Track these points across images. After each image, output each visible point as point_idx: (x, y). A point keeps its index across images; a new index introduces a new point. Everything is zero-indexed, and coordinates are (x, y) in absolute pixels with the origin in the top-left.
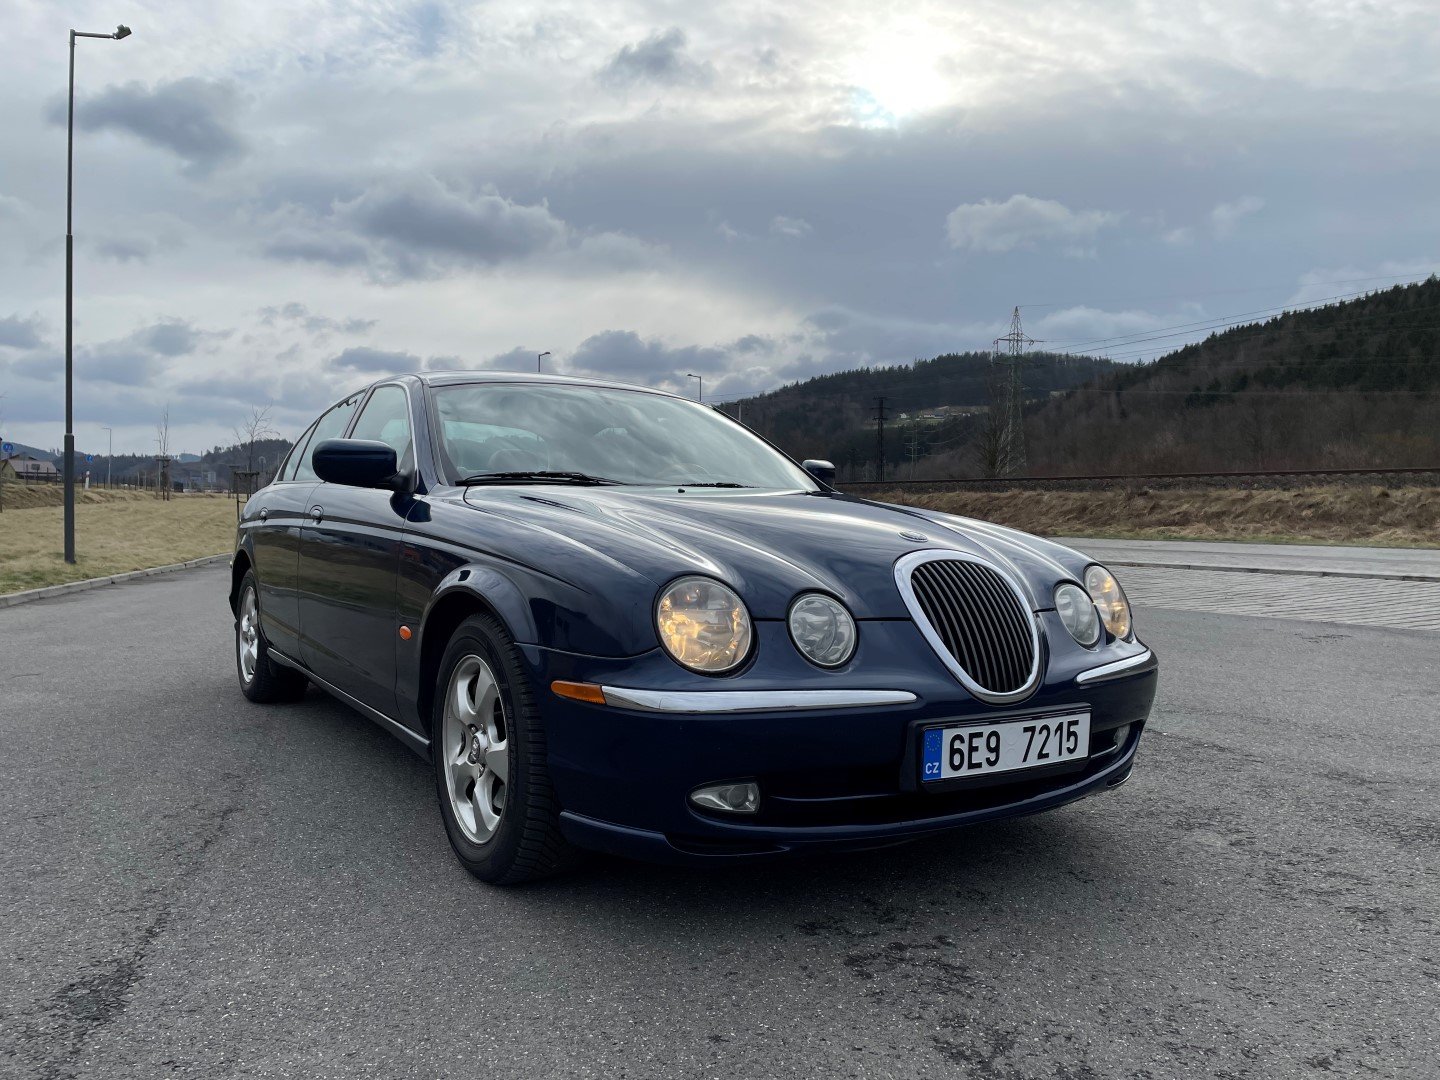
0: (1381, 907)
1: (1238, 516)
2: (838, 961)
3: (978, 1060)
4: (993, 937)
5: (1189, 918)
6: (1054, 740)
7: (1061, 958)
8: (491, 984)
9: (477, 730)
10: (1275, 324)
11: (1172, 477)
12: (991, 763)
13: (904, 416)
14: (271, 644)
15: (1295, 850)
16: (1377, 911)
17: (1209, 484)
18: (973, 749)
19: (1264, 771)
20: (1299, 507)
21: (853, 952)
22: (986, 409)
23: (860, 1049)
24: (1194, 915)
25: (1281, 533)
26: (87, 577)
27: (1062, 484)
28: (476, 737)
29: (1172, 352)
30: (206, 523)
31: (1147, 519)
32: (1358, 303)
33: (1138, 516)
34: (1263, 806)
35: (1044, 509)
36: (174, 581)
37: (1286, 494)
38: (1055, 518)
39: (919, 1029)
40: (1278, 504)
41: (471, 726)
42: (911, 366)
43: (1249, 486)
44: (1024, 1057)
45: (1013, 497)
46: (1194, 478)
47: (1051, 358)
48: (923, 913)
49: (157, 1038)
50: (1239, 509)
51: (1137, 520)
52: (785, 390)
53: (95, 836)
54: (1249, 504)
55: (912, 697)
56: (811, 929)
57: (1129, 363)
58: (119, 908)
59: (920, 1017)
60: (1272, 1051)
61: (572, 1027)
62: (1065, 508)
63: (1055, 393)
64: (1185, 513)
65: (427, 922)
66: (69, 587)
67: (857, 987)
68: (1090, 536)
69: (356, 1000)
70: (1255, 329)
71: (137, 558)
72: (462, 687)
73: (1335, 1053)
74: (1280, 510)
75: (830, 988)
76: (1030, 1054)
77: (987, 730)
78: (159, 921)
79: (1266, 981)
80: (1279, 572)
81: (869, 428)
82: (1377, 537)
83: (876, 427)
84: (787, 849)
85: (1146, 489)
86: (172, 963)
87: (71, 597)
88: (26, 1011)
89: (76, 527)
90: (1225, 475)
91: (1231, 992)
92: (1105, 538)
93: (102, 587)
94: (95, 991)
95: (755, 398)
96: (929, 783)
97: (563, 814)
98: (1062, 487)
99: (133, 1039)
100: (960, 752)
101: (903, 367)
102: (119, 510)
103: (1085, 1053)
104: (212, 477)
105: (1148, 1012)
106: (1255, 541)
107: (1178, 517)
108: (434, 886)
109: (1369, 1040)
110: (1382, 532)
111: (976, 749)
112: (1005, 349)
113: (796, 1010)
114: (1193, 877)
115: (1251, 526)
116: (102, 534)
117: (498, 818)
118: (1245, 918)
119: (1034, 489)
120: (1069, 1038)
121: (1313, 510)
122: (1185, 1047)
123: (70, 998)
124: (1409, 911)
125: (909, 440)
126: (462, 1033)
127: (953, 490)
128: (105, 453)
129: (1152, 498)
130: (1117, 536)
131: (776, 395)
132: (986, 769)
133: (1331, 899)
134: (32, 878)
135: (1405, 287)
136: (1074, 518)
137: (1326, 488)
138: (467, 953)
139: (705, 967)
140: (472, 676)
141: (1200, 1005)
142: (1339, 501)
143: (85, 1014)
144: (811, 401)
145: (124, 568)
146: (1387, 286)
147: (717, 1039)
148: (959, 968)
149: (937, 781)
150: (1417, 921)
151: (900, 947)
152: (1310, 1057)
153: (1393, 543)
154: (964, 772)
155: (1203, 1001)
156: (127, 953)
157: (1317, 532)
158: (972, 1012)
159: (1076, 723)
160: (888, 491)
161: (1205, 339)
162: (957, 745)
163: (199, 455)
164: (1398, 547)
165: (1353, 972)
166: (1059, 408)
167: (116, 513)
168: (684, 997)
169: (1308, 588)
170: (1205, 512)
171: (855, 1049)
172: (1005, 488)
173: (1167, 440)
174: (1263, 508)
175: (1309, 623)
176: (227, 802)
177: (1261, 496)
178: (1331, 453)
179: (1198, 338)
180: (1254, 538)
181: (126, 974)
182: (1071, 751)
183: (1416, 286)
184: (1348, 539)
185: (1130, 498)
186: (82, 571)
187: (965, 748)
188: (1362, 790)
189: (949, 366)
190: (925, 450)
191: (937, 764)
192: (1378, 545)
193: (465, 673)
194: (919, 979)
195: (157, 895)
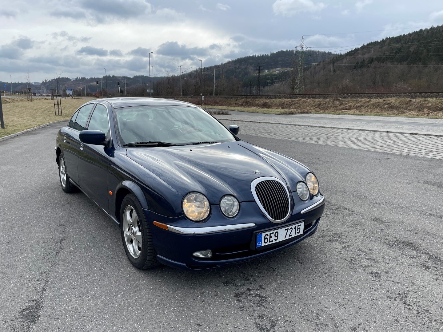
0: (379, 272)
1: (365, 107)
2: (232, 295)
3: (266, 330)
4: (275, 285)
5: (328, 277)
6: (294, 231)
7: (292, 293)
8: (139, 306)
9: (133, 226)
10: (383, 42)
11: (347, 94)
12: (275, 240)
13: (266, 71)
14: (70, 178)
15: (360, 250)
16: (378, 273)
17: (358, 97)
18: (271, 237)
19: (356, 217)
20: (384, 104)
21: (237, 292)
22: (292, 69)
23: (236, 327)
24: (329, 275)
25: (378, 112)
26: (9, 134)
27: (314, 96)
28: (132, 228)
29: (351, 51)
30: (45, 110)
31: (339, 108)
32: (409, 35)
33: (336, 107)
34: (354, 232)
35: (308, 104)
36: (36, 134)
37: (381, 100)
38: (311, 107)
39: (252, 320)
40: (378, 103)
41: (131, 225)
42: (269, 55)
43: (370, 97)
44: (278, 329)
45: (299, 100)
46: (354, 95)
47: (313, 52)
48: (257, 277)
49: (49, 328)
50: (366, 105)
51: (335, 108)
52: (229, 62)
53: (24, 251)
54: (370, 103)
55: (254, 225)
56: (226, 284)
57: (337, 53)
58: (34, 279)
59: (253, 316)
60: (342, 325)
61: (161, 322)
62: (314, 104)
63: (314, 64)
64: (350, 106)
65: (121, 283)
66: (4, 138)
67: (237, 305)
68: (321, 113)
69: (102, 314)
70: (376, 43)
71: (24, 125)
72: (128, 213)
73: (358, 325)
74: (378, 105)
75: (230, 306)
76: (280, 328)
77: (274, 232)
78: (46, 285)
79: (344, 299)
80: (374, 131)
81: (255, 75)
82: (406, 114)
83: (258, 75)
84: (219, 266)
85: (339, 98)
86: (51, 301)
87: (5, 142)
88: (12, 320)
89: (3, 113)
90: (363, 94)
91: (335, 304)
92: (326, 114)
93: (14, 137)
94: (31, 312)
95: (220, 65)
96: (258, 248)
97: (158, 255)
98: (314, 97)
99: (43, 329)
100: (267, 238)
101: (267, 55)
102: (17, 106)
103: (294, 327)
104: (45, 90)
105: (312, 312)
106: (370, 115)
107: (348, 107)
108: (122, 269)
109: (368, 321)
110: (408, 112)
111: (272, 237)
112: (299, 49)
113: (220, 314)
114: (331, 261)
115: (370, 110)
116: (12, 115)
117: (140, 252)
118: (343, 276)
119: (305, 98)
120: (290, 322)
121: (388, 105)
122: (320, 324)
123: (24, 314)
124: (386, 273)
125: (268, 79)
126: (131, 325)
127: (281, 98)
128: (9, 82)
129: (341, 101)
130: (329, 113)
131: (226, 64)
132: (274, 242)
133: (366, 269)
134: (7, 268)
135: (424, 30)
136: (317, 107)
137: (393, 98)
138: (132, 295)
139: (197, 299)
140: (130, 211)
141: (326, 309)
142: (396, 102)
143: (28, 320)
144: (238, 65)
145: (20, 129)
146: (418, 30)
147: (199, 325)
148: (264, 297)
149: (260, 247)
150: (388, 277)
151: (249, 290)
152: (352, 327)
153: (411, 116)
154: (268, 243)
155: (327, 307)
156: (37, 297)
157: (389, 112)
158: (267, 313)
159: (300, 225)
160: (260, 98)
161: (361, 46)
162: (266, 237)
163: (40, 82)
164: (412, 117)
165: (368, 296)
166: (315, 68)
167: (15, 107)
168: (191, 310)
169: (382, 138)
170: (356, 106)
171: (235, 327)
172: (296, 98)
173: (346, 82)
174: (374, 105)
175: (380, 153)
176: (62, 237)
177: (373, 101)
178: (396, 86)
179: (359, 46)
180: (370, 114)
181: (38, 305)
182: (298, 233)
183: (427, 29)
184: (398, 115)
185: (334, 101)
186: (7, 132)
187: (268, 237)
188: (382, 226)
189: (281, 54)
190: (273, 82)
191: (261, 242)
192: (407, 117)
193: (129, 209)
194: (254, 301)
195: (44, 274)
